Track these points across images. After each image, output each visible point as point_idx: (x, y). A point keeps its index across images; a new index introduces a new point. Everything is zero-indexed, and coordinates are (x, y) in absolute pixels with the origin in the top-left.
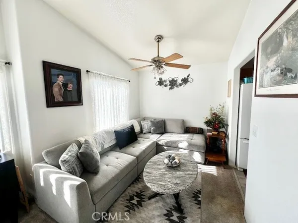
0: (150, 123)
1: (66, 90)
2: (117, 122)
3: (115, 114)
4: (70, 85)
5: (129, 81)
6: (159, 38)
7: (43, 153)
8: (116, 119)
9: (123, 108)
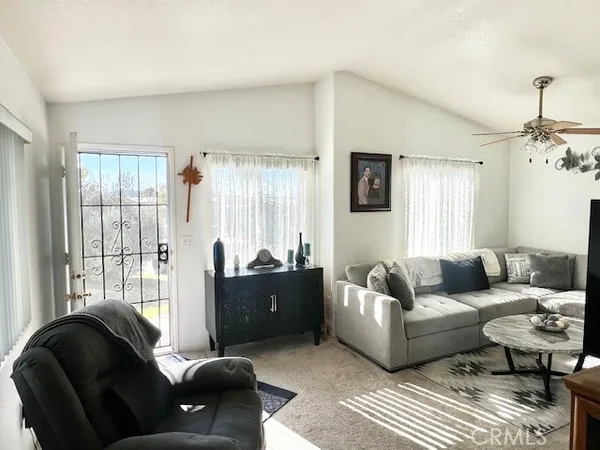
0: (528, 262)
1: (371, 188)
2: (447, 248)
3: (445, 231)
4: (377, 181)
5: (481, 163)
6: (544, 82)
7: (346, 269)
8: (445, 241)
9: (462, 220)
